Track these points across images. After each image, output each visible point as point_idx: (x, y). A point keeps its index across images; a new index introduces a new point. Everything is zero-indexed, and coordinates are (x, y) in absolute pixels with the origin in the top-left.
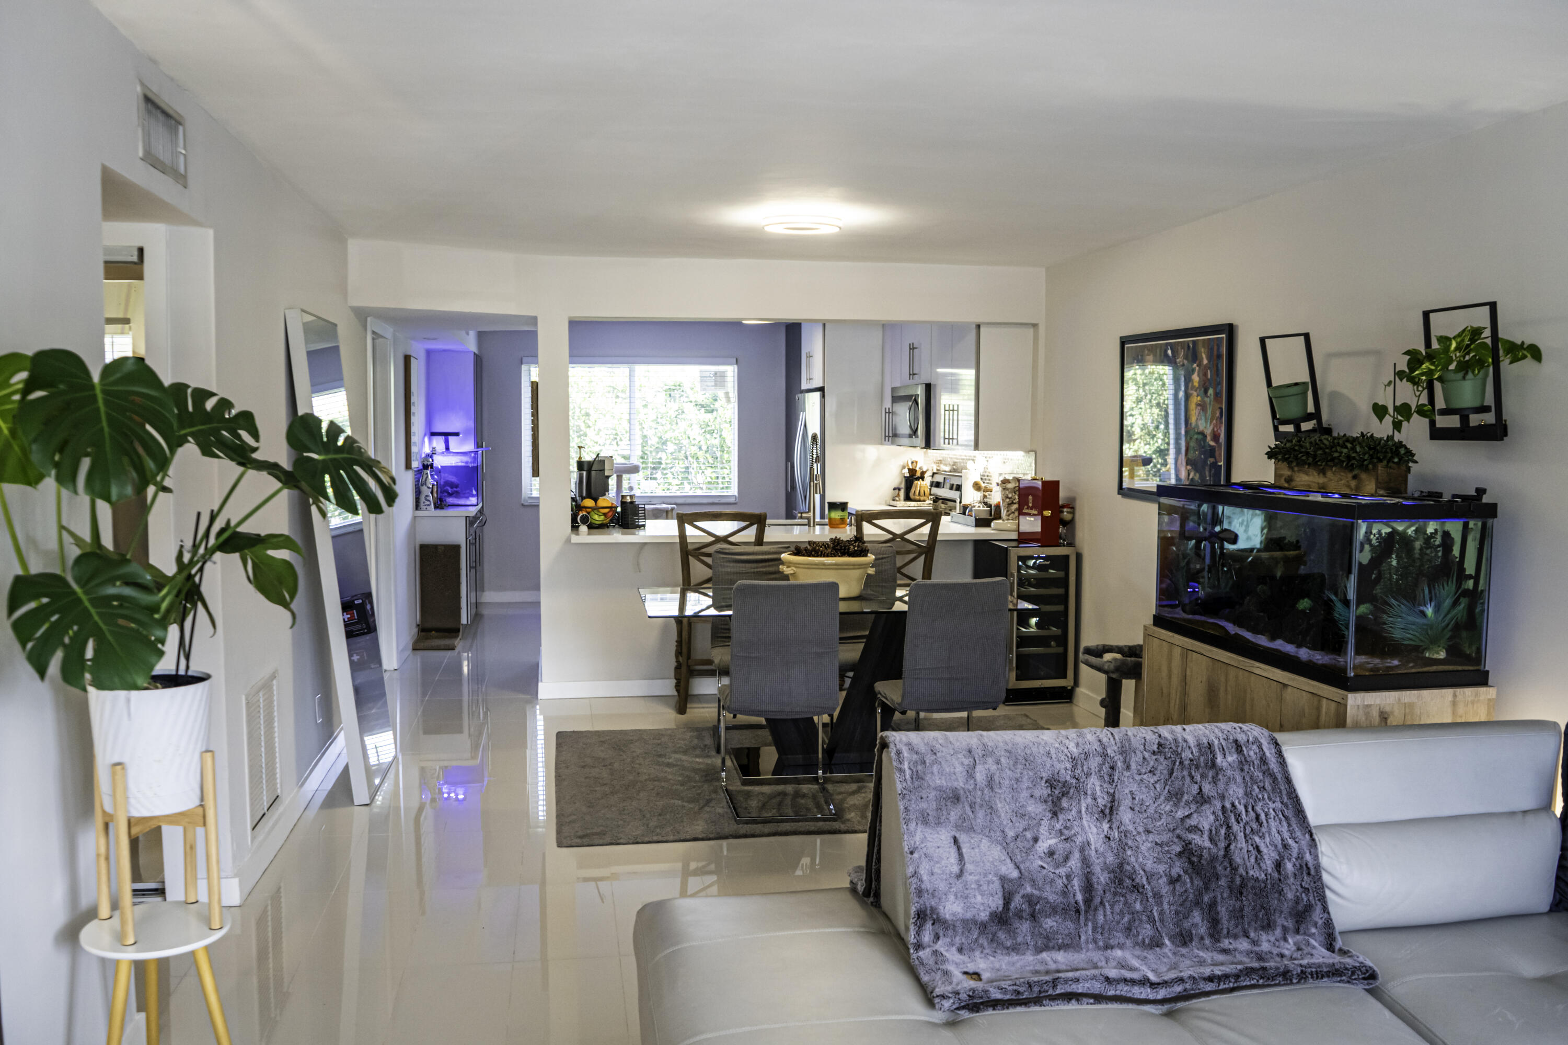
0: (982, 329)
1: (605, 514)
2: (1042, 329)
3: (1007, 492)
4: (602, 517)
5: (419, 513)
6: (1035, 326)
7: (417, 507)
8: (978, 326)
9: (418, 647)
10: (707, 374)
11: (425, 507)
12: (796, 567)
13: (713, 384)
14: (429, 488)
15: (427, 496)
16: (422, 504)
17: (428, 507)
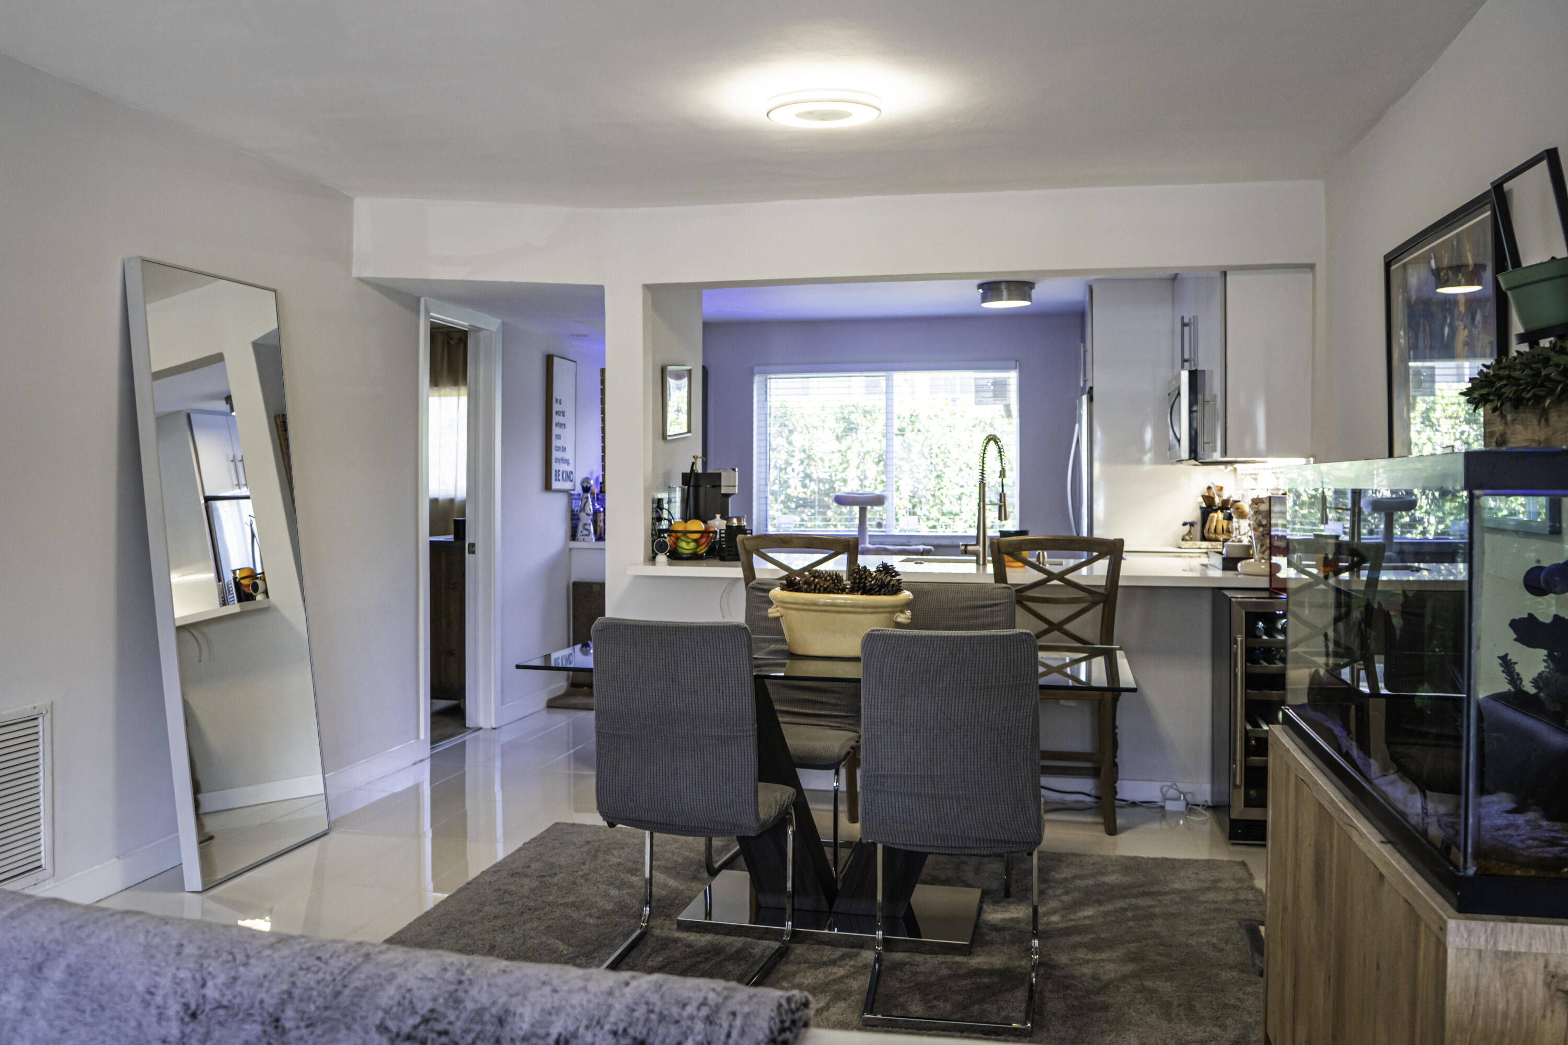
0: (1228, 277)
1: (696, 541)
2: (1321, 270)
3: (1260, 517)
4: (692, 545)
5: (573, 544)
6: (1311, 267)
7: (574, 536)
8: (1225, 274)
9: (553, 705)
10: (984, 382)
11: (582, 538)
12: (784, 608)
13: (991, 394)
14: (589, 515)
15: (585, 524)
16: (579, 534)
17: (586, 538)
